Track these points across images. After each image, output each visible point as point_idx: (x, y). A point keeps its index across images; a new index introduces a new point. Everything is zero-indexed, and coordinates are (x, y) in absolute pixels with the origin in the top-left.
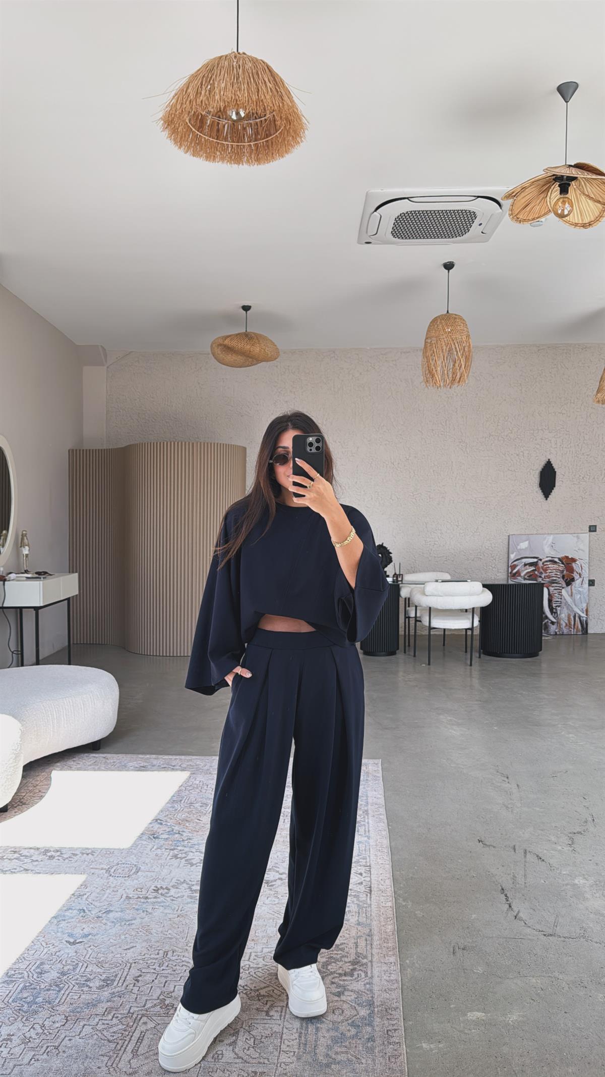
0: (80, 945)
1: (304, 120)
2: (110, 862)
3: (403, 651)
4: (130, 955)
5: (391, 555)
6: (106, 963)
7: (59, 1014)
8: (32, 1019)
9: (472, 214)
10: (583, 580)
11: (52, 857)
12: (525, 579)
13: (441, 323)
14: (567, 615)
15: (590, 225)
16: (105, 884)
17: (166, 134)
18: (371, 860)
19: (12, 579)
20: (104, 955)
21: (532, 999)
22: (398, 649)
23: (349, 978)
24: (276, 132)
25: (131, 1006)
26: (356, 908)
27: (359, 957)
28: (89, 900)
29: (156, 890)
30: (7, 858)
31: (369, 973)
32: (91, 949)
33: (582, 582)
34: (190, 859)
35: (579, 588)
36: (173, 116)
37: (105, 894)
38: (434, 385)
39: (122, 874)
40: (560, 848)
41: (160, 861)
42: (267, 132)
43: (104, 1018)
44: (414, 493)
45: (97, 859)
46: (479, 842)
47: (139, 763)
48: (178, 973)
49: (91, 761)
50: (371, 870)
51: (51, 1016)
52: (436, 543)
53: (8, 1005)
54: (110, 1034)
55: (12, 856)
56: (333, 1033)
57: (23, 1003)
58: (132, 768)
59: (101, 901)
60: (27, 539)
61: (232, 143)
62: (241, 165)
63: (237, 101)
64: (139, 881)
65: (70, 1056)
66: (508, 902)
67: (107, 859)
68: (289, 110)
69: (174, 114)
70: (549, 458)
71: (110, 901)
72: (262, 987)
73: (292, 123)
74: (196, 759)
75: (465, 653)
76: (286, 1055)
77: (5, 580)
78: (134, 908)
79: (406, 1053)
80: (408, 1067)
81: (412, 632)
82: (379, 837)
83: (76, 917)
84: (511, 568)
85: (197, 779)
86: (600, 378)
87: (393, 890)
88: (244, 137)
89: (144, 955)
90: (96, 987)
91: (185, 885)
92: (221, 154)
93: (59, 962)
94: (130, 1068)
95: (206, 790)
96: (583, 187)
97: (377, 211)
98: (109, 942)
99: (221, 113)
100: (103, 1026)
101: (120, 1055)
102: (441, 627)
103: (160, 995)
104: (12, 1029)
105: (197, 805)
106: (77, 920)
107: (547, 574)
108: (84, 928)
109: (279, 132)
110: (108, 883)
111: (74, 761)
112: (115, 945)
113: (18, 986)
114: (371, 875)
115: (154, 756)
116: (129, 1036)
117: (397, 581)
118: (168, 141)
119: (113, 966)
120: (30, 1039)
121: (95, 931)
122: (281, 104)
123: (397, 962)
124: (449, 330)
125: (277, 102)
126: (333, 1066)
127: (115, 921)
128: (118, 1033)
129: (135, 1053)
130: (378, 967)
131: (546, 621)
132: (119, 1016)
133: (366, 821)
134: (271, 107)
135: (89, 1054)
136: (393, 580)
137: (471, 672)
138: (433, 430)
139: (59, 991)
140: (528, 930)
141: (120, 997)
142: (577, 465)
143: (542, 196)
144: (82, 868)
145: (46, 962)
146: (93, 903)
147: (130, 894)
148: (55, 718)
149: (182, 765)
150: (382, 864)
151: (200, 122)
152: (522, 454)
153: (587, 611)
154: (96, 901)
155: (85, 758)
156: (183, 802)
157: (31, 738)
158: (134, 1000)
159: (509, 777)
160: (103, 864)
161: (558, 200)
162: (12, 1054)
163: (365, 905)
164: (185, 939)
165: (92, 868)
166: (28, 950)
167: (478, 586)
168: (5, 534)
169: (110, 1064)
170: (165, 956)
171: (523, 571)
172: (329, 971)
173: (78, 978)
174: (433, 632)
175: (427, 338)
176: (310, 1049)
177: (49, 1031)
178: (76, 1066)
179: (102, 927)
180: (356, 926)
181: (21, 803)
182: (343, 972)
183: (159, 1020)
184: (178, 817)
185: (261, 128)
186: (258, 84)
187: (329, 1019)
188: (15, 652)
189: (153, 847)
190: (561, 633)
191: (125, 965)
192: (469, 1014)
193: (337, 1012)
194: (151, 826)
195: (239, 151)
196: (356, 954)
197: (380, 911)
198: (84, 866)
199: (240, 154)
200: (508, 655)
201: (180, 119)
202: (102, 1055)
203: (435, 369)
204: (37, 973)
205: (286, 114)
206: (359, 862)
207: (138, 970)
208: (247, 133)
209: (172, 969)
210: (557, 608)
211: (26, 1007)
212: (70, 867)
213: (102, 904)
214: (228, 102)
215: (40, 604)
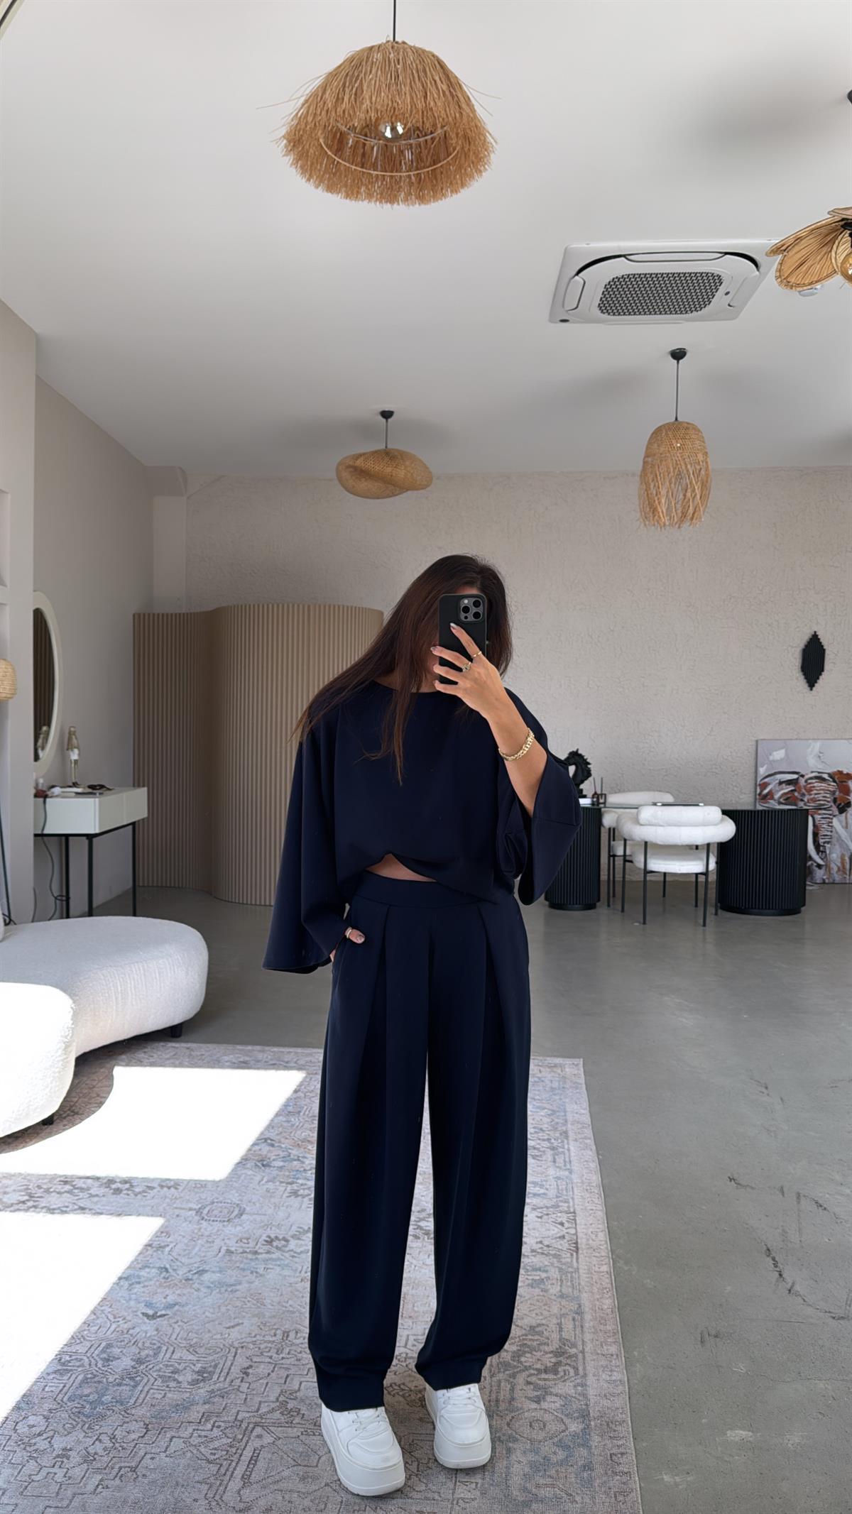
0: (162, 1321)
1: (489, 139)
2: (201, 1199)
3: (606, 904)
4: (235, 1334)
5: (589, 766)
6: (201, 1347)
7: (136, 1421)
8: (98, 1427)
9: (716, 278)
11: (118, 1191)
12: (780, 803)
13: (667, 434)
14: (839, 855)
16: (196, 1231)
17: (289, 159)
18: (576, 1204)
19: (55, 795)
20: (197, 1336)
21: (821, 1413)
22: (599, 900)
23: (551, 1376)
24: (448, 156)
25: (239, 1411)
26: (557, 1273)
27: (564, 1345)
28: (173, 1254)
29: (270, 1242)
30: (55, 1191)
31: (581, 1368)
32: (179, 1326)
36: (301, 133)
37: (196, 1245)
38: (656, 523)
39: (219, 1217)
40: (847, 1191)
41: (273, 1200)
42: (435, 158)
43: (200, 1428)
45: (182, 1195)
46: (731, 1181)
47: (238, 1057)
48: (304, 1363)
49: (170, 1052)
50: (577, 1218)
51: (124, 1423)
52: (652, 750)
53: (61, 1404)
54: (210, 1452)
55: (62, 1188)
56: (531, 1457)
57: (85, 1403)
58: (228, 1064)
59: (190, 1256)
60: (76, 738)
61: (382, 173)
62: (395, 205)
63: (395, 109)
64: (244, 1228)
65: (154, 1482)
66: (778, 1269)
67: (198, 1195)
68: (469, 123)
69: (304, 130)
70: (816, 630)
71: (204, 1256)
73: (472, 143)
75: (695, 908)
76: (465, 1487)
77: (45, 797)
78: (238, 1267)
79: (640, 1488)
81: (619, 877)
82: (585, 1171)
83: (156, 1279)
84: (760, 788)
87: (609, 1248)
88: (401, 164)
89: (255, 1337)
90: (188, 1382)
92: (367, 188)
93: (134, 1344)
94: (240, 1501)
97: (580, 275)
98: (204, 1316)
99: (371, 129)
100: (200, 1440)
101: (225, 1482)
102: (660, 870)
103: (280, 1395)
104: (69, 1441)
106: (157, 1284)
107: (813, 796)
108: (167, 1295)
109: (452, 156)
110: (200, 1229)
111: (145, 1052)
112: (212, 1321)
113: (76, 1378)
114: (576, 1225)
115: (258, 1048)
116: (238, 1455)
117: (599, 803)
118: (295, 170)
119: (212, 1351)
120: (96, 1456)
121: (183, 1300)
122: (458, 115)
123: (621, 1353)
124: (679, 445)
125: (452, 111)
126: (534, 1506)
127: (212, 1286)
128: (222, 1450)
129: (246, 1479)
130: (594, 1360)
131: (810, 863)
132: (222, 1424)
133: (566, 1146)
134: (443, 119)
135: (181, 1481)
136: (593, 801)
137: (705, 934)
138: (648, 589)
139: (135, 1387)
140: (809, 1310)
141: (223, 1397)
143: (825, 249)
144: (161, 1207)
145: (115, 1343)
146: (180, 1259)
147: (232, 1247)
148: (120, 991)
149: (298, 1062)
150: (592, 1210)
151: (338, 141)
152: (776, 623)
154: (184, 1256)
155: (161, 1048)
156: (302, 1114)
157: (86, 1020)
158: (243, 1402)
159: (769, 1086)
160: (191, 1202)
161: (847, 255)
162: (70, 1478)
163: (570, 1270)
165: (176, 1208)
166: (89, 1325)
167: (714, 812)
168: (45, 731)
169: (212, 1496)
170: (285, 1338)
171: (778, 792)
172: (521, 1363)
173: (161, 1368)
174: (649, 877)
175: (647, 456)
176: (499, 1480)
177: (122, 1444)
178: (161, 1497)
179: (193, 1293)
180: (559, 1300)
181: (72, 1112)
182: (543, 1367)
183: (278, 1431)
184: (296, 1135)
185: (426, 151)
186: (427, 86)
187: (525, 1435)
188: (59, 898)
189: (262, 1180)
190: (831, 881)
191: (228, 1350)
192: (729, 1433)
193: (536, 1425)
194: (257, 1148)
195: (394, 184)
196: (560, 1340)
197: (592, 1278)
198: (165, 1205)
199: (394, 188)
200: (756, 911)
201: (312, 138)
202: (198, 1482)
203: (658, 499)
204: (101, 1359)
205: (464, 129)
206: (558, 1206)
207: (247, 1358)
208: (405, 158)
209: (295, 1358)
210: (826, 845)
211: (87, 1409)
212: (144, 1206)
213: (192, 1261)
214: (382, 112)
215: (95, 830)
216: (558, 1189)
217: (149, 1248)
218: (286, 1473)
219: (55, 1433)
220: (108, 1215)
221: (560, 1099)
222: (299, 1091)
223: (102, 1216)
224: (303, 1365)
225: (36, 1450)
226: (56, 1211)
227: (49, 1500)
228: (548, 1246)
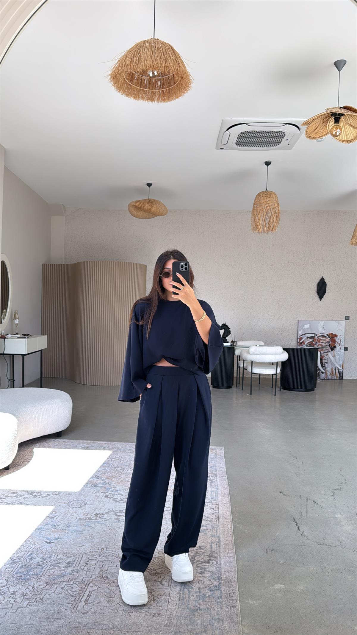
0: (53, 544)
1: (191, 78)
2: (69, 499)
3: (236, 386)
4: (82, 549)
5: (230, 330)
6: (68, 554)
7: (42, 581)
8: (27, 584)
9: (283, 133)
10: (341, 347)
11: (35, 496)
12: (307, 346)
13: (263, 196)
14: (331, 368)
15: (351, 141)
16: (67, 511)
17: (111, 84)
18: (219, 501)
19: (9, 337)
20: (67, 550)
21: (311, 578)
22: (233, 385)
23: (207, 564)
24: (175, 84)
25: (83, 578)
26: (211, 527)
27: (212, 553)
28: (58, 520)
29: (96, 515)
30: (10, 496)
31: (219, 562)
32: (60, 546)
33: (340, 349)
34: (116, 499)
35: (339, 352)
36: (117, 73)
37: (67, 517)
38: (258, 231)
39: (76, 506)
40: (326, 497)
41: (98, 499)
42: (170, 84)
43: (68, 584)
44: (244, 295)
45: (61, 497)
46: (280, 493)
47: (85, 445)
49: (56, 443)
50: (219, 507)
51: (38, 582)
52: (256, 324)
53: (12, 575)
54: (72, 592)
55: (13, 495)
56: (198, 594)
57: (22, 575)
58: (80, 447)
59: (65, 520)
60: (18, 315)
61: (148, 90)
62: (153, 102)
63: (154, 66)
64: (86, 510)
65: (50, 603)
66: (298, 526)
67: (68, 498)
68: (183, 72)
70: (323, 276)
71: (70, 521)
72: (158, 568)
73: (184, 80)
74: (117, 444)
75: (271, 388)
76: (172, 605)
77: (5, 338)
78: (84, 525)
79: (240, 605)
80: (241, 613)
81: (241, 376)
82: (223, 489)
83: (51, 529)
84: (299, 340)
85: (118, 455)
86: (354, 230)
87: (232, 518)
88: (156, 87)
89: (90, 550)
90: (63, 567)
91: (112, 512)
92: (142, 95)
93: (42, 553)
94: (84, 610)
95: (124, 461)
96: (347, 119)
97: (228, 131)
98: (70, 542)
99: (144, 73)
100: (68, 588)
101: (78, 603)
102: (258, 373)
103: (100, 572)
104: (16, 589)
105: (118, 469)
106: (51, 531)
107: (320, 343)
108: (55, 535)
109: (176, 84)
110: (68, 510)
111: (46, 443)
112: (73, 544)
113: (18, 566)
114: (219, 509)
115: (93, 441)
116: (83, 594)
117: (233, 345)
118: (113, 88)
119: (73, 555)
120: (26, 594)
121: (62, 537)
122: (178, 69)
123: (234, 556)
124: (267, 200)
125: (176, 67)
126: (199, 611)
127: (73, 531)
128: (77, 592)
129: (86, 602)
130: (224, 558)
131: (319, 371)
132: (77, 582)
133: (216, 479)
134: (173, 70)
135: (60, 603)
136: (231, 344)
137: (275, 399)
138: (255, 258)
139: (42, 569)
140: (309, 541)
141: (77, 572)
142: (339, 280)
143: (324, 124)
144: (53, 502)
145: (34, 553)
146: (60, 521)
147: (81, 517)
148: (36, 416)
149: (109, 447)
150: (225, 503)
151: (131, 77)
152: (307, 273)
153: (343, 366)
154: (62, 520)
155: (53, 441)
156: (110, 467)
157: (23, 428)
158: (85, 574)
159: (298, 458)
160: (65, 500)
161: (333, 127)
162: (16, 602)
163: (216, 526)
164: (113, 542)
165: (59, 503)
166: (24, 546)
167: (280, 349)
168: (5, 312)
169: (73, 608)
170: (102, 551)
171: (306, 341)
172: (195, 560)
173: (52, 562)
174: (253, 376)
175: (254, 204)
176: (186, 602)
177: (37, 590)
178: (53, 608)
179: (65, 534)
180: (211, 537)
181: (17, 465)
182: (204, 561)
183: (99, 585)
184: (108, 475)
185: (166, 82)
186: (166, 57)
187: (196, 586)
188: (10, 380)
189: (94, 491)
190: (327, 378)
191: (79, 555)
192: (275, 585)
193: (200, 582)
194: (92, 479)
195: (153, 94)
196: (211, 551)
197: (224, 529)
198: (54, 501)
199: (153, 96)
200: (297, 390)
201: (121, 76)
202: (67, 603)
203: (259, 222)
204: (29, 559)
205: (181, 74)
206: (212, 502)
207: (87, 558)
208: (157, 84)
209: (106, 558)
210: (325, 364)
211: (23, 577)
212: (46, 502)
213: (65, 522)
214: (148, 67)
215: (25, 352)
216: (212, 495)
217: (48, 518)
218: (102, 600)
219: (10, 586)
220: (31, 505)
221: (214, 462)
222: (109, 458)
223: (29, 506)
224: (109, 561)
225: (3, 592)
226: (10, 504)
227: (8, 610)
228: (207, 517)
